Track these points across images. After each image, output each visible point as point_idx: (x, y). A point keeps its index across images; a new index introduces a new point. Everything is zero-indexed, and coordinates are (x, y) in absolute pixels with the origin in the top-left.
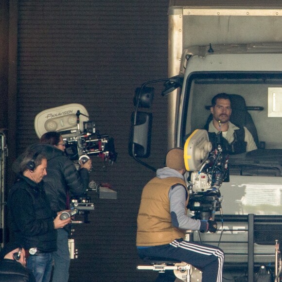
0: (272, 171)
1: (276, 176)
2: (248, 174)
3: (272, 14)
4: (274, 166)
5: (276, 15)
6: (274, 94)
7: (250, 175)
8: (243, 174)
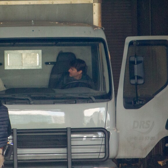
0: (25, 101)
1: (27, 104)
2: (9, 103)
3: (4, 4)
4: (26, 98)
5: (6, 4)
6: (8, 55)
7: (11, 104)
8: (7, 103)
